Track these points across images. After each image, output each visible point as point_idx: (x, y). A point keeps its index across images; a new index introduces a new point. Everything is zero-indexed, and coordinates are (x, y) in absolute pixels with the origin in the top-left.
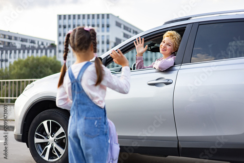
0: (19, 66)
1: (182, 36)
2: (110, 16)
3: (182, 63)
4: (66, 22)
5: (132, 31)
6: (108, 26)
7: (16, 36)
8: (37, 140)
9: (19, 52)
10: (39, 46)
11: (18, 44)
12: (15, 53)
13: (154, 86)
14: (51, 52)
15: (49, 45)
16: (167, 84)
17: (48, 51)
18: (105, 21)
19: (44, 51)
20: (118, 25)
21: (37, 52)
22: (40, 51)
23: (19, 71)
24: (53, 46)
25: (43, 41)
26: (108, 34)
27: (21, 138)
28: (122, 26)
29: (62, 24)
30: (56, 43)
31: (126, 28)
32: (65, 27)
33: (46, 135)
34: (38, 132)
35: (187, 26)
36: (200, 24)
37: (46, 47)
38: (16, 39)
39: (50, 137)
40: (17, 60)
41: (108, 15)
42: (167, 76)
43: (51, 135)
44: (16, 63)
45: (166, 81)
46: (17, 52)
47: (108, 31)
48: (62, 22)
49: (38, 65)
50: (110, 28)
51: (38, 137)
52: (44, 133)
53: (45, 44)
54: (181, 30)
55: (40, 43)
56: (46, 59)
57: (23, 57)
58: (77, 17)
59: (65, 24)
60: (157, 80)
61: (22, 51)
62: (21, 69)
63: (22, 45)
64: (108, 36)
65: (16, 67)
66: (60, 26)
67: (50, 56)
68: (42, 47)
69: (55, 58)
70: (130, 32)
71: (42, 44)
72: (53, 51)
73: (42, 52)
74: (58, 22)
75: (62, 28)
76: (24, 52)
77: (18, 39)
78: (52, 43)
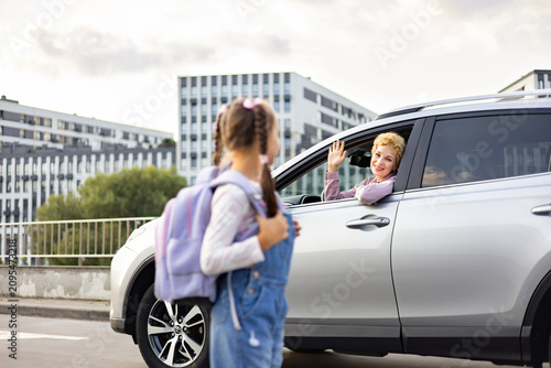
0: (97, 189)
1: (406, 141)
2: (292, 78)
3: (406, 188)
4: (197, 93)
5: (340, 109)
6: (287, 99)
7: (91, 124)
8: (152, 330)
9: (98, 159)
10: (139, 144)
11: (95, 142)
12: (89, 160)
13: (359, 230)
14: (164, 157)
15: (159, 142)
16: (380, 225)
17: (159, 155)
18: (281, 89)
19: (150, 156)
20: (310, 95)
21: (135, 158)
22: (140, 156)
23: (98, 199)
24: (168, 144)
25: (147, 134)
26: (287, 116)
27: (123, 327)
28: (319, 99)
29: (188, 97)
30: (176, 139)
31: (326, 102)
32: (194, 103)
33: (168, 320)
34: (154, 315)
35: (416, 123)
36: (438, 119)
37: (155, 146)
38: (90, 130)
39: (176, 323)
40: (93, 175)
41: (287, 76)
42: (379, 213)
43: (178, 320)
44: (92, 183)
45: (379, 221)
46: (93, 157)
47: (287, 110)
48: (188, 93)
49: (137, 187)
50: (293, 104)
51: (154, 324)
52: (165, 317)
53: (152, 140)
54: (404, 130)
55: (141, 139)
56: (154, 174)
57: (106, 169)
58: (219, 81)
59: (194, 97)
60: (363, 218)
61: (103, 157)
62: (102, 195)
63: (102, 143)
64: (287, 121)
65: (91, 190)
66: (183, 102)
67: (163, 167)
68: (146, 146)
69: (174, 171)
70: (336, 110)
71: (146, 141)
72: (169, 155)
73: (145, 158)
74: (181, 93)
75: (189, 105)
76: (107, 159)
77: (95, 130)
78: (168, 137)
